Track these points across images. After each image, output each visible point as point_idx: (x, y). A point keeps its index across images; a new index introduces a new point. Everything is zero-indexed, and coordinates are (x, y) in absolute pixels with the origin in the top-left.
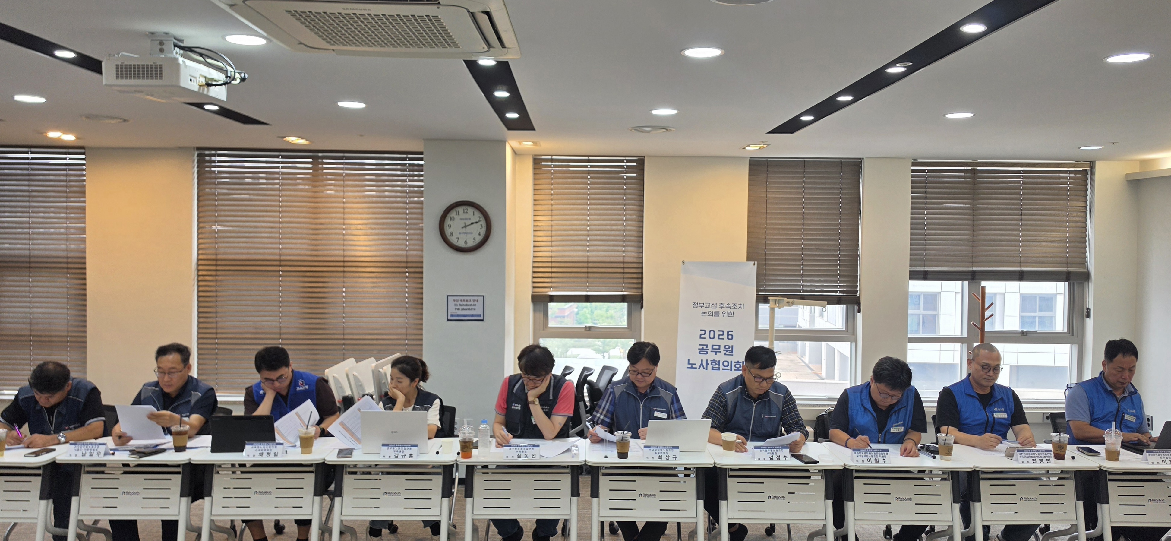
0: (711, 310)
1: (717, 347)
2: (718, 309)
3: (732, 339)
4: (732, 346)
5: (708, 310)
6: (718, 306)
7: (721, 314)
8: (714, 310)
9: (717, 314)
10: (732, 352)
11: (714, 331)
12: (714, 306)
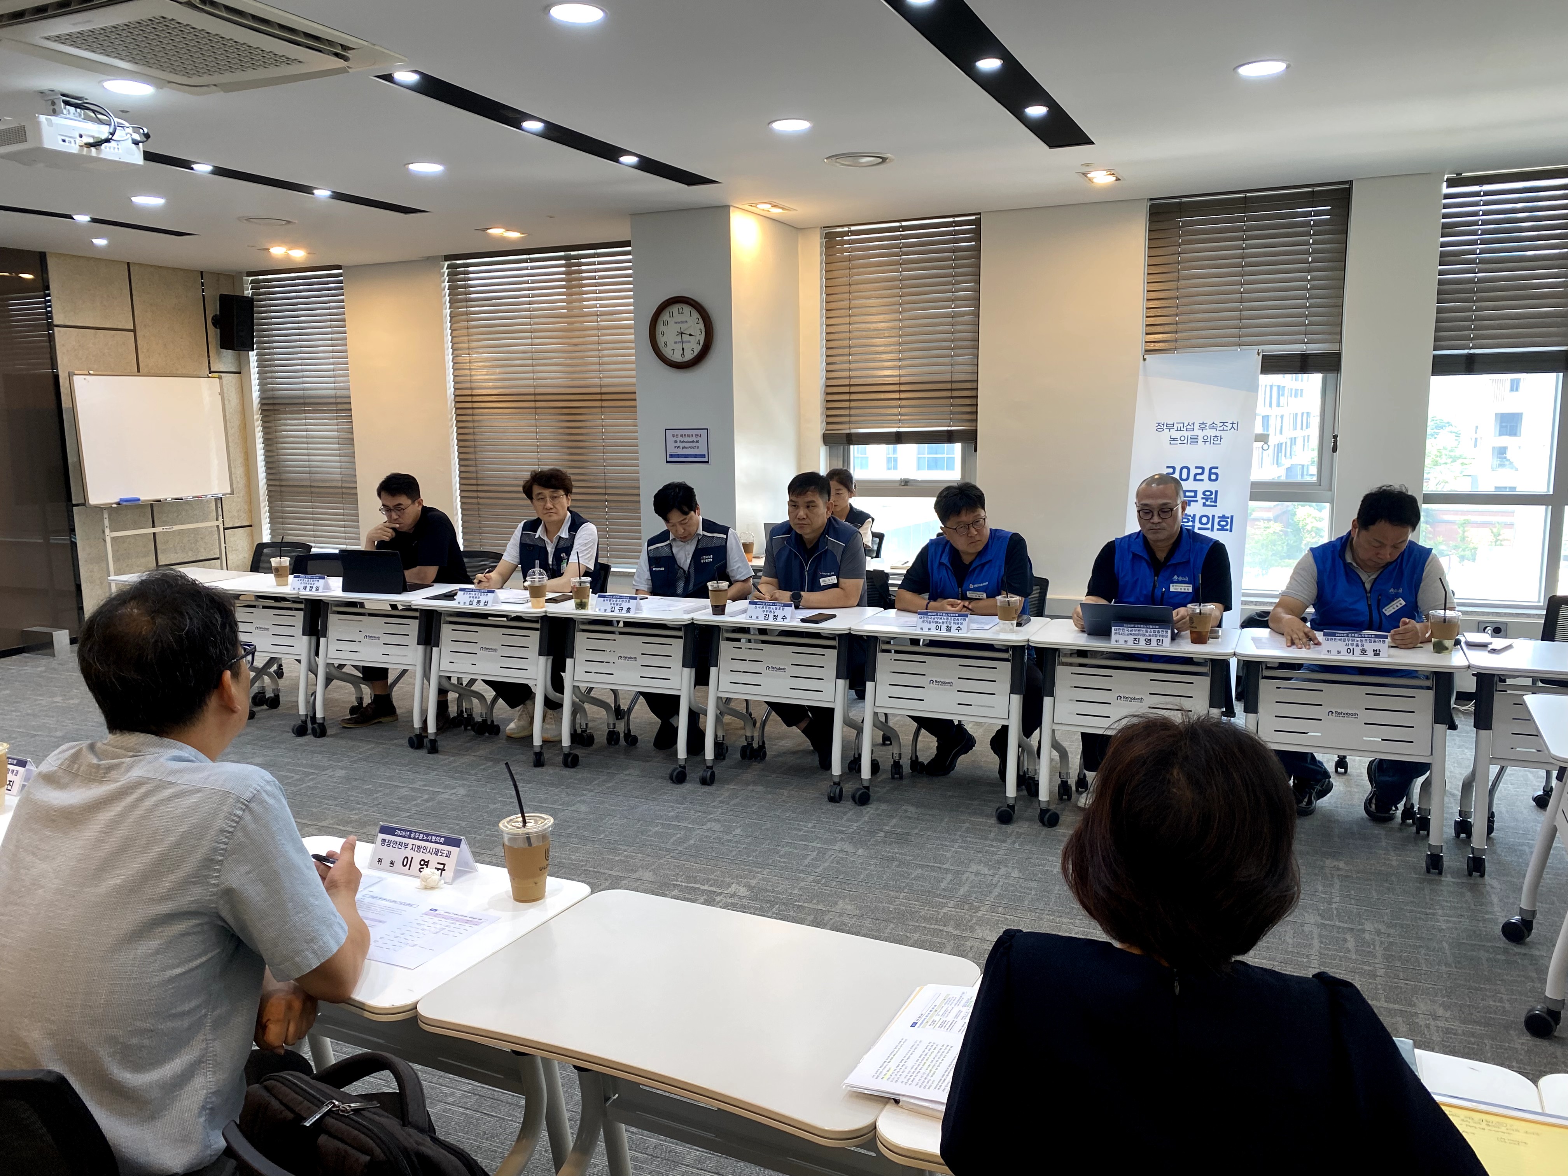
0: (1185, 434)
1: (1192, 494)
2: (1197, 432)
3: (1216, 480)
4: (1216, 492)
5: (1181, 433)
6: (1197, 426)
7: (1200, 439)
8: (1190, 434)
9: (1194, 440)
10: (1215, 502)
11: (1188, 469)
12: (1190, 427)
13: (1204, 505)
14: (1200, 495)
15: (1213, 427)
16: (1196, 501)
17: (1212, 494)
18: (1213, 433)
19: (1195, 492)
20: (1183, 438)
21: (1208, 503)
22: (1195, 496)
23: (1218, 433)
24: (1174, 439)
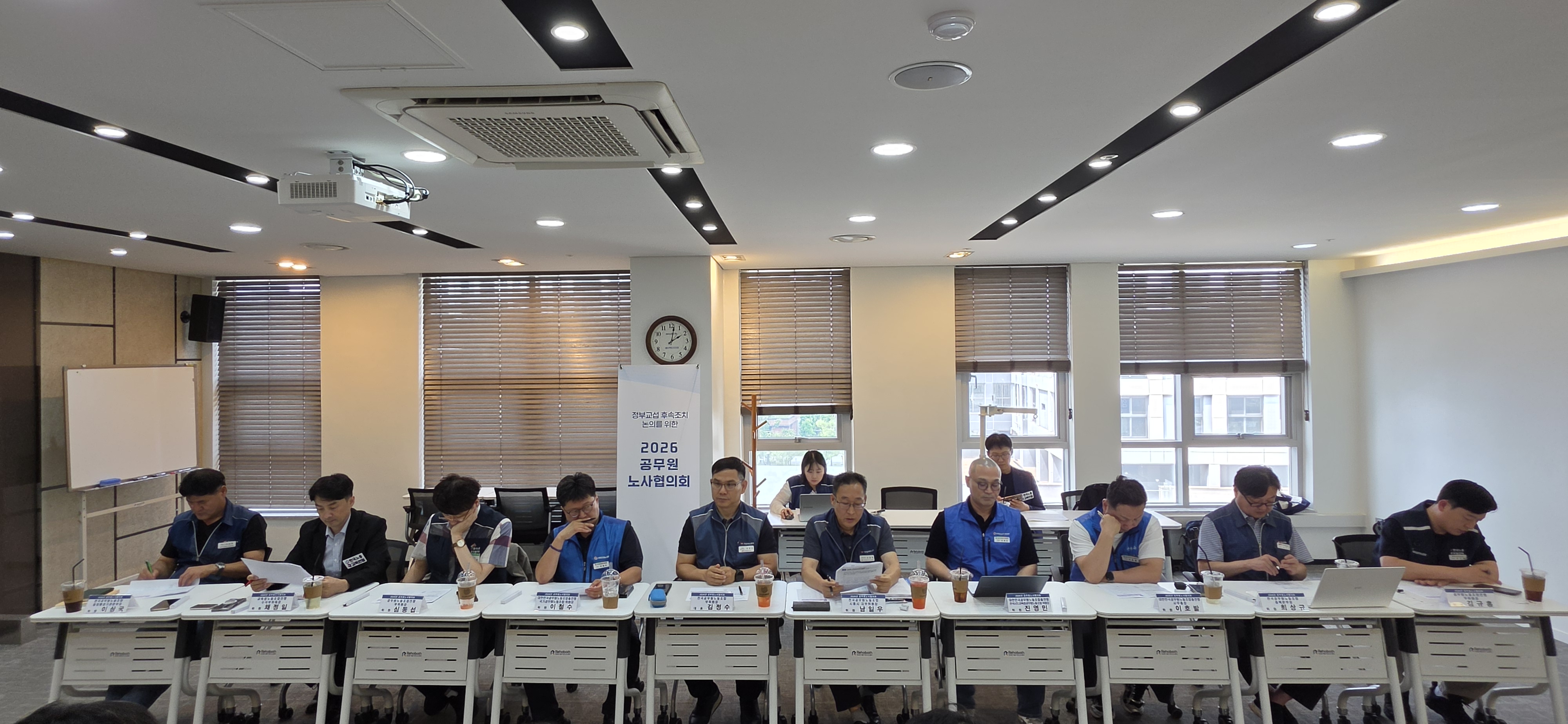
0: (653, 420)
1: (661, 462)
2: (660, 419)
4: (677, 460)
5: (649, 420)
6: (660, 415)
7: (663, 424)
8: (656, 420)
9: (659, 424)
10: (676, 466)
11: (657, 444)
12: (655, 415)
13: (669, 469)
14: (666, 462)
15: (671, 415)
16: (664, 466)
17: (673, 461)
18: (671, 419)
19: (663, 460)
20: (651, 423)
21: (671, 468)
22: (663, 463)
23: (675, 420)
24: (645, 424)
